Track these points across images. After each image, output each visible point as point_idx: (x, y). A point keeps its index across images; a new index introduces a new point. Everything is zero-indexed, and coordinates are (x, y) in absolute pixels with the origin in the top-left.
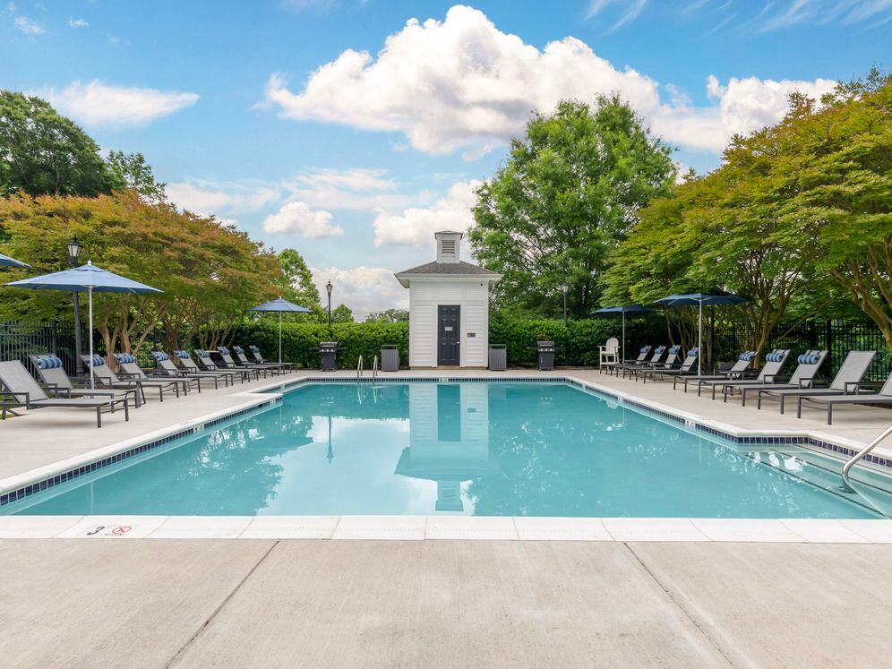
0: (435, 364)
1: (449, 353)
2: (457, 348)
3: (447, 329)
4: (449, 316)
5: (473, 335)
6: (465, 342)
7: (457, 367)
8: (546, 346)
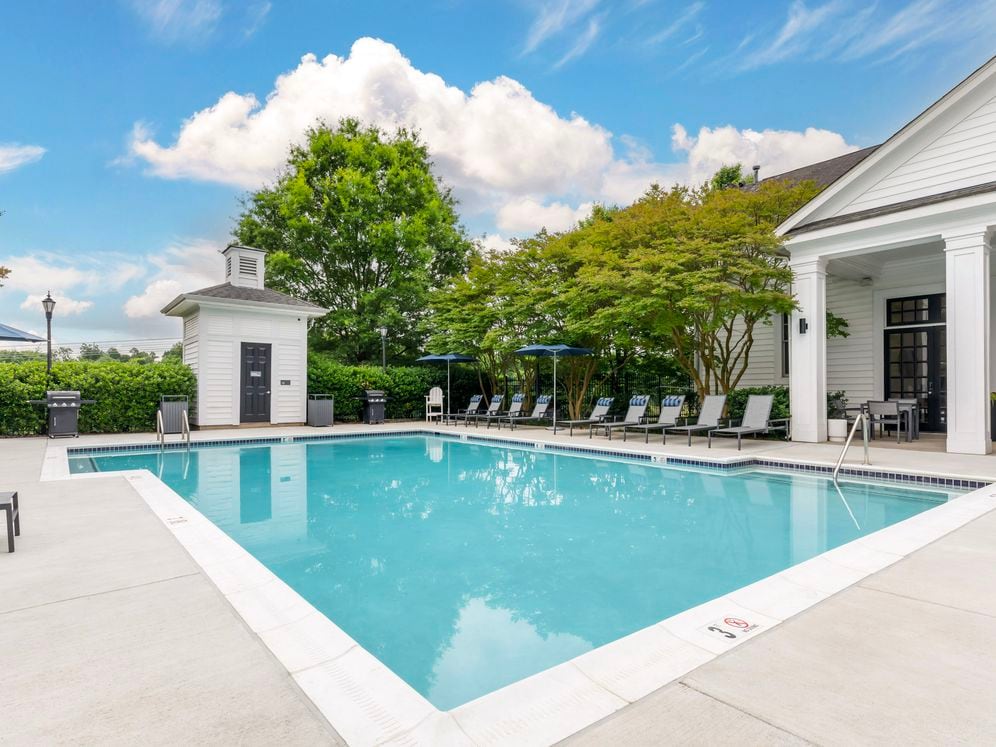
0: (236, 421)
1: (255, 405)
2: (267, 400)
3: (254, 374)
4: (256, 357)
5: (287, 383)
6: (277, 392)
7: (268, 424)
8: (376, 397)
